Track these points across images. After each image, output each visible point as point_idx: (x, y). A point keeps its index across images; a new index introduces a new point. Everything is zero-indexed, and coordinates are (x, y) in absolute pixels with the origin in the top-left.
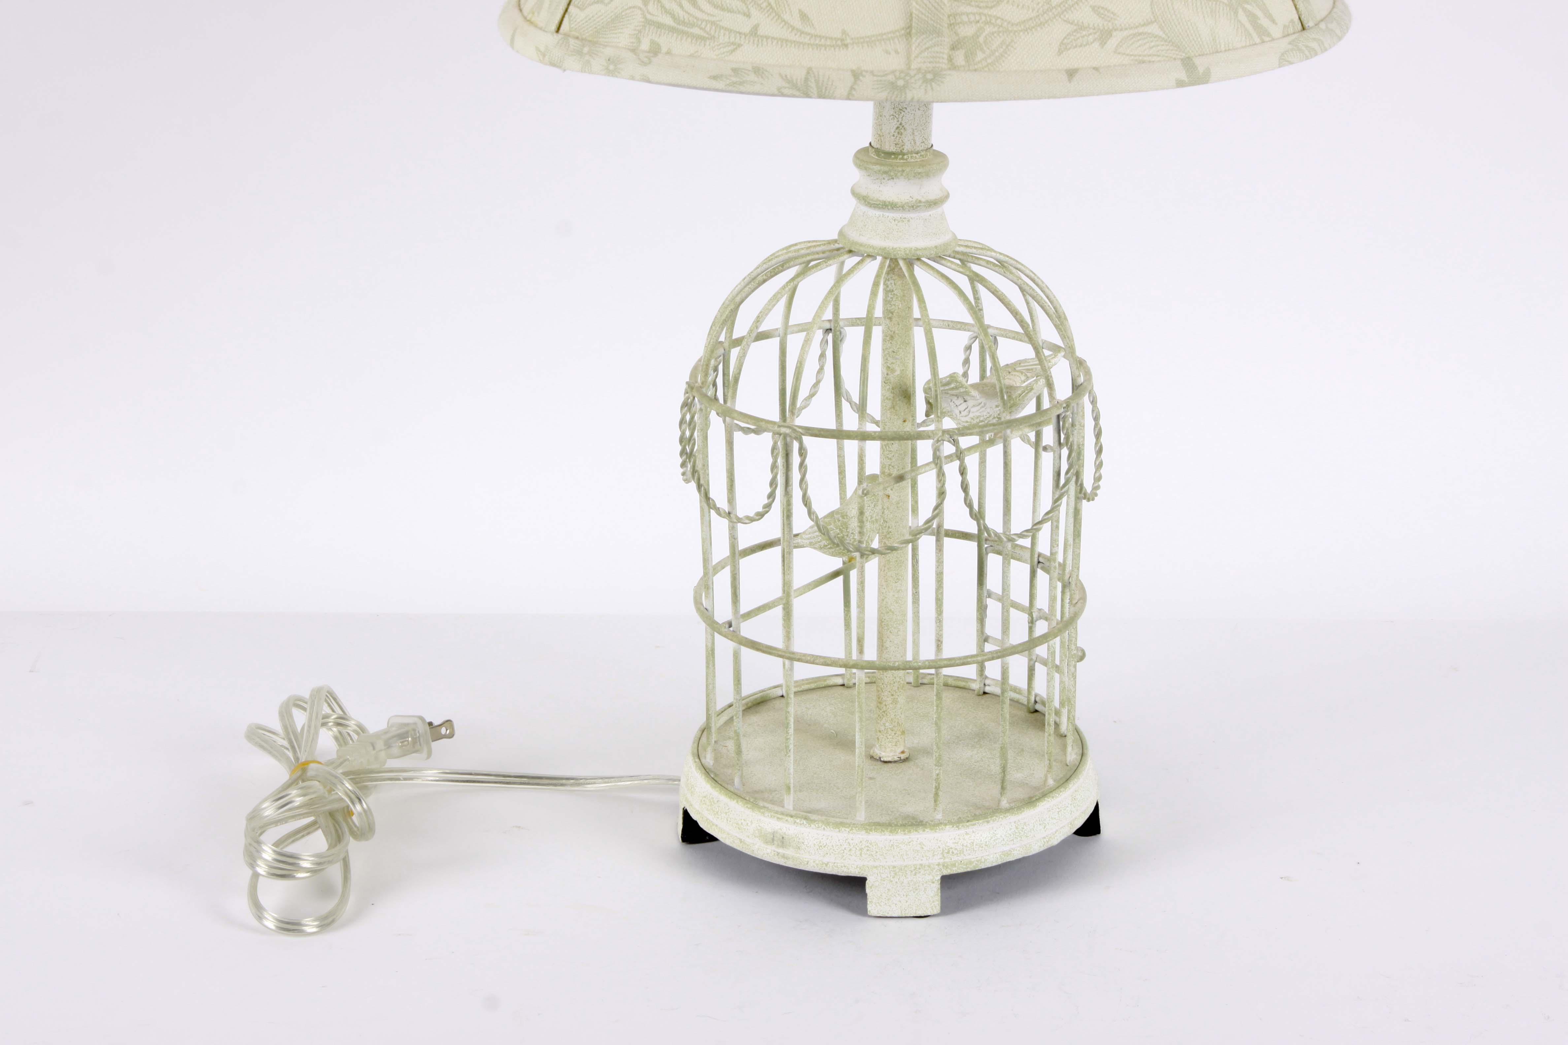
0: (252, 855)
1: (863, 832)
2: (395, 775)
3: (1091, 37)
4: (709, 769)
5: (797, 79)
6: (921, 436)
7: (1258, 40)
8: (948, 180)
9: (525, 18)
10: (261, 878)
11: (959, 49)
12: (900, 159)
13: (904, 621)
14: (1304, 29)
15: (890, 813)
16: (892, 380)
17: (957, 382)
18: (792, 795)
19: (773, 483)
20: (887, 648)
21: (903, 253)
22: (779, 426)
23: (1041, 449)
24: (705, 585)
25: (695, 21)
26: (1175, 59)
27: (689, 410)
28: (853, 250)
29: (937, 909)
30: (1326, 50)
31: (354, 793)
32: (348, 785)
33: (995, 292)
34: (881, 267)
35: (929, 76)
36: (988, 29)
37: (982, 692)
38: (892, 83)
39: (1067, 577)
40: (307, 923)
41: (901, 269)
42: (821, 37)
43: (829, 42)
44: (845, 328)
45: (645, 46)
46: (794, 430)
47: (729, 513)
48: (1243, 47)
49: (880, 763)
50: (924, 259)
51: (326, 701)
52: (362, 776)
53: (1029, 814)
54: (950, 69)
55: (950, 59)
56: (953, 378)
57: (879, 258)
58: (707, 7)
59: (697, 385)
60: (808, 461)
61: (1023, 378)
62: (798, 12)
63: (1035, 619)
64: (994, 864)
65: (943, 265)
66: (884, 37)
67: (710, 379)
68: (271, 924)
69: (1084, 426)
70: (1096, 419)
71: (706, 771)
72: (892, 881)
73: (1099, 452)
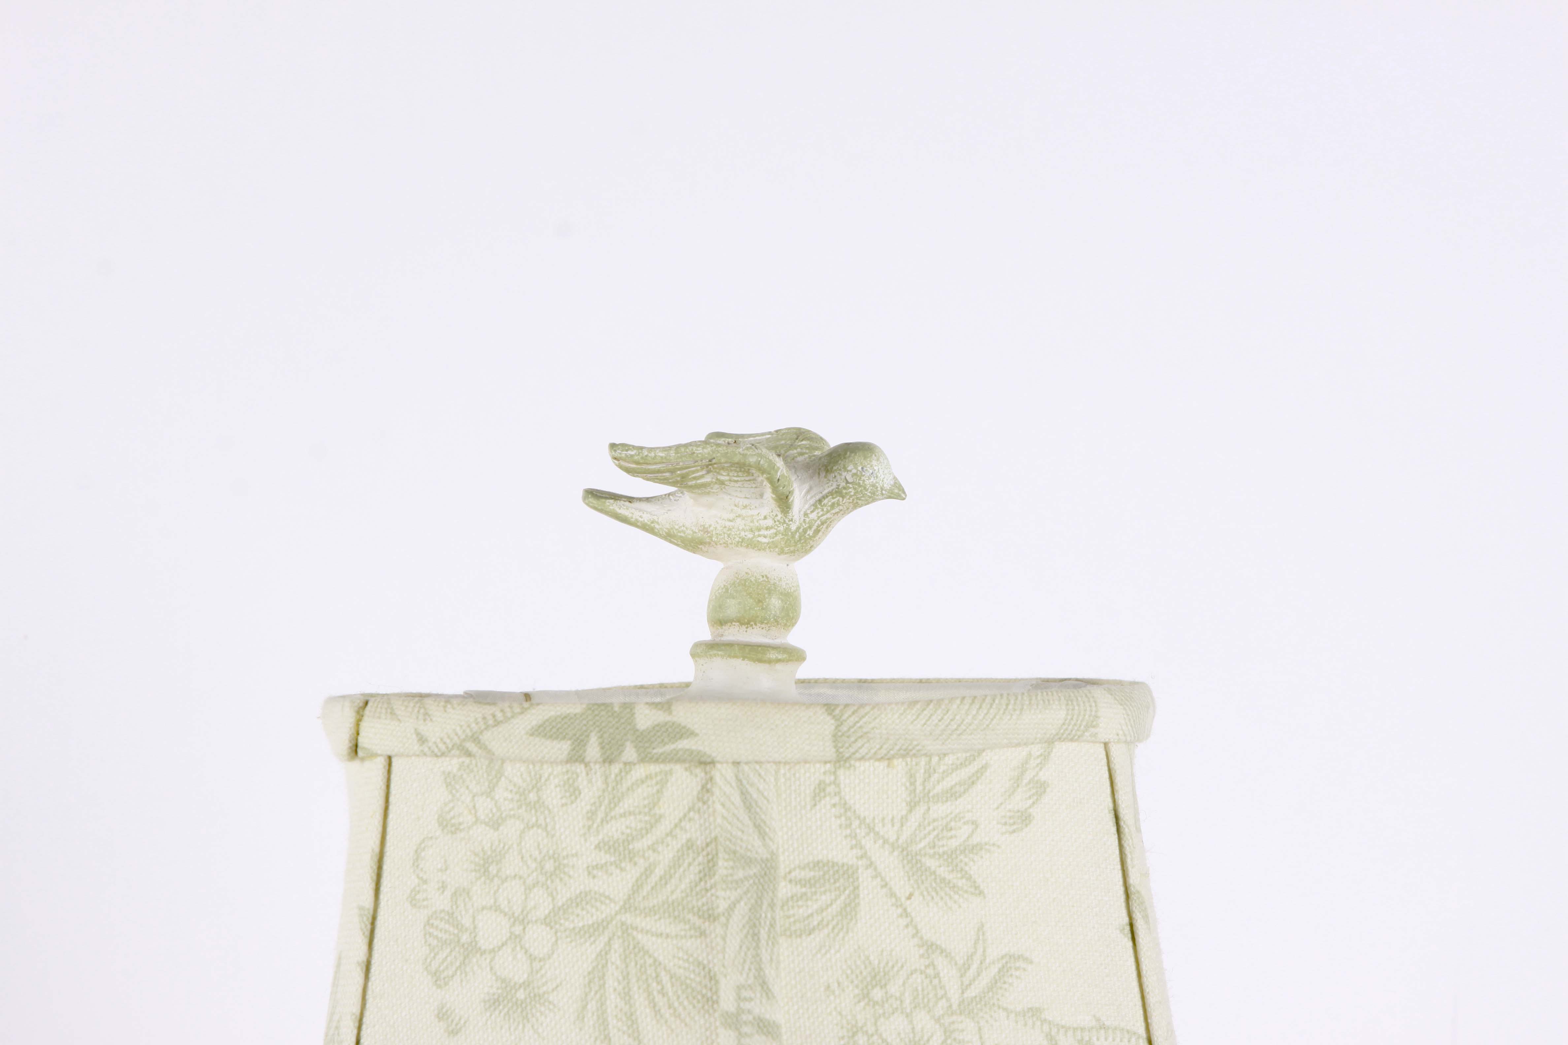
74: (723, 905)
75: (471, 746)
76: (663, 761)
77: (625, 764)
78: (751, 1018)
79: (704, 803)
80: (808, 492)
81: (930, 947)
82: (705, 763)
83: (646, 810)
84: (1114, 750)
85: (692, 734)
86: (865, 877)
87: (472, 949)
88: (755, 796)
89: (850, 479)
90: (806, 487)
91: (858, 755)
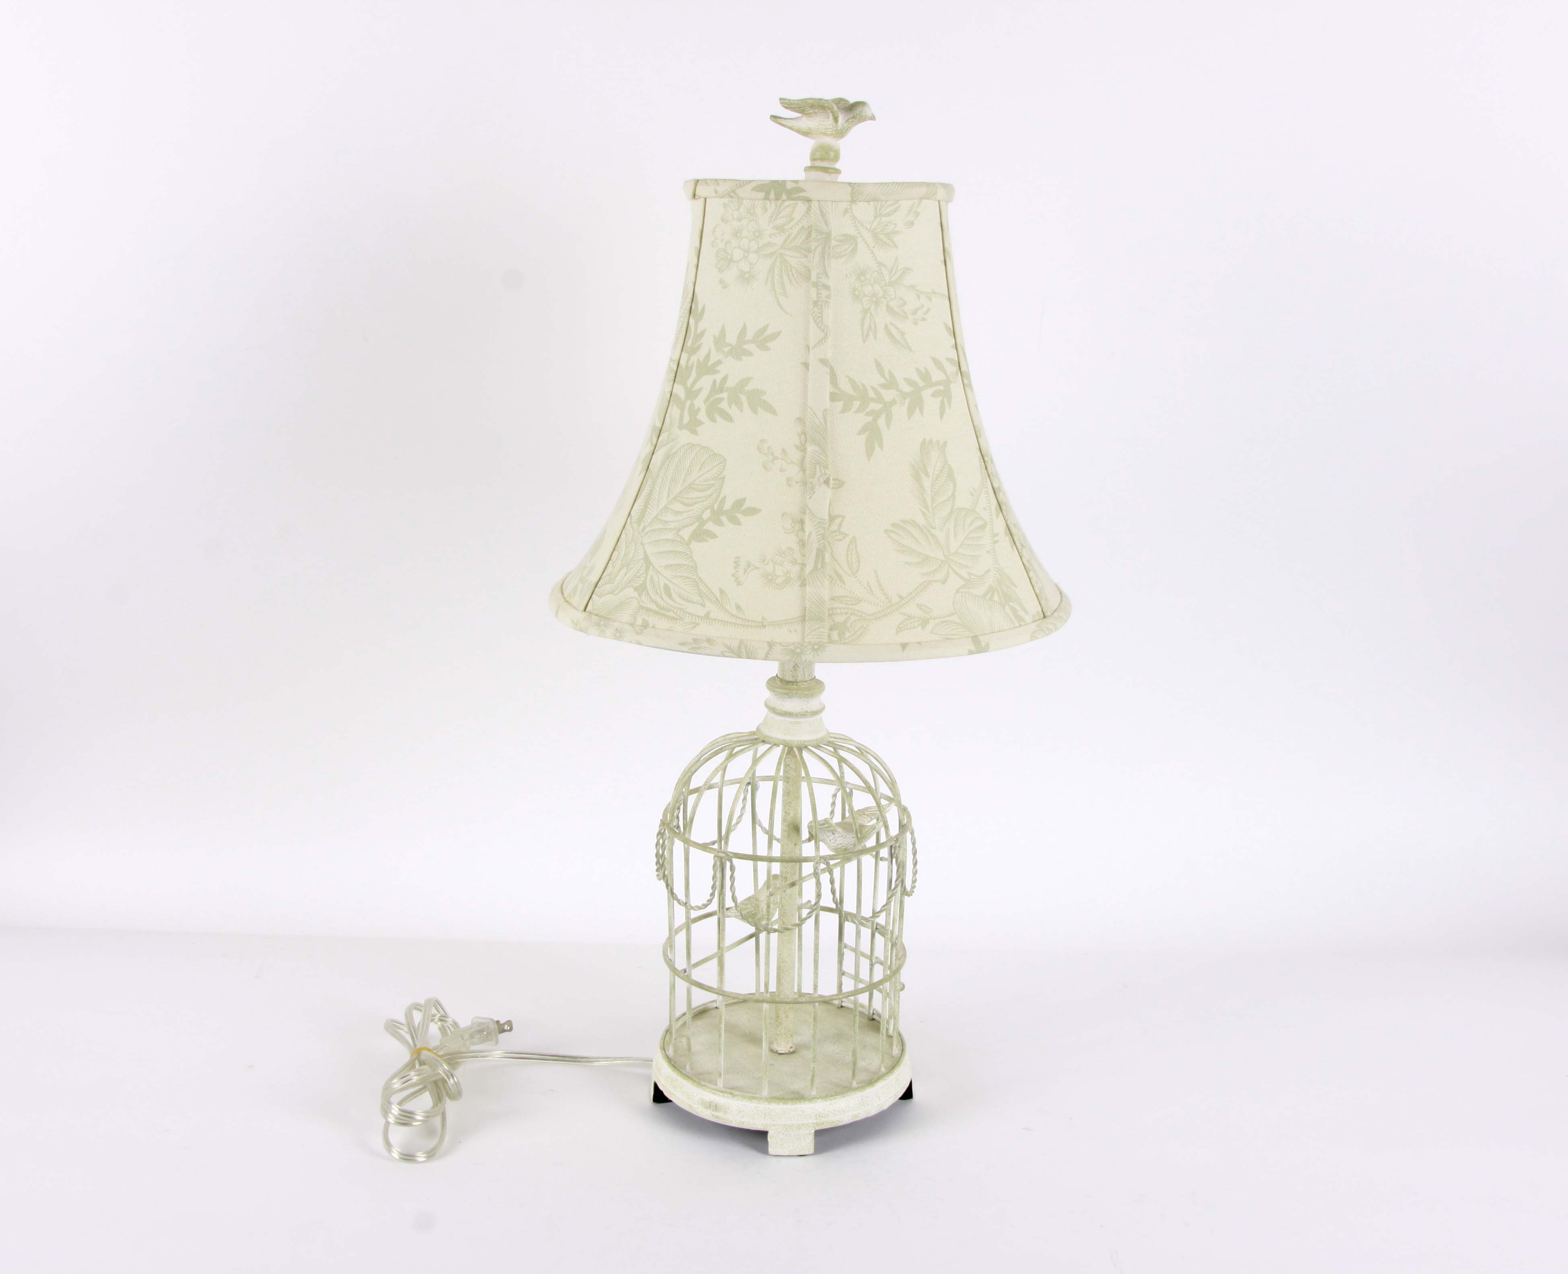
0: (386, 1111)
1: (767, 1103)
2: (475, 1055)
3: (916, 623)
4: (671, 1059)
5: (734, 647)
6: (806, 860)
7: (1017, 625)
8: (825, 697)
9: (565, 599)
10: (391, 1125)
11: (834, 630)
12: (795, 685)
13: (793, 968)
14: (1045, 617)
15: (783, 1089)
16: (788, 819)
17: (828, 823)
18: (722, 1078)
19: (713, 887)
20: (782, 984)
21: (796, 743)
22: (718, 852)
23: (879, 859)
24: (670, 943)
25: (671, 608)
26: (967, 637)
27: (662, 837)
28: (765, 740)
29: (812, 1151)
30: (1058, 629)
31: (449, 1072)
32: (446, 1067)
33: (853, 769)
34: (783, 750)
35: (816, 647)
36: (853, 618)
37: (840, 1006)
38: (793, 650)
39: (894, 939)
40: (419, 1155)
41: (794, 752)
42: (749, 621)
43: (754, 624)
44: (759, 782)
45: (639, 622)
46: (727, 855)
47: (686, 903)
48: (1009, 629)
49: (776, 1054)
50: (810, 747)
51: (434, 1006)
52: (455, 1056)
53: (870, 1091)
54: (829, 643)
55: (829, 636)
56: (826, 821)
57: (781, 746)
58: (678, 600)
59: (667, 822)
60: (735, 874)
61: (869, 819)
62: (734, 604)
63: (874, 963)
64: (848, 1123)
65: (821, 750)
66: (788, 621)
67: (675, 814)
68: (396, 1155)
69: (906, 850)
70: (914, 843)
71: (669, 1060)
72: (784, 1134)
73: (915, 864)
74: (813, 247)
75: (732, 194)
76: (795, 200)
77: (783, 200)
78: (821, 284)
79: (808, 214)
80: (844, 117)
81: (880, 264)
82: (809, 201)
83: (789, 216)
84: (942, 203)
85: (804, 191)
86: (859, 240)
87: (731, 261)
88: (825, 212)
89: (858, 113)
90: (843, 116)
91: (859, 200)
